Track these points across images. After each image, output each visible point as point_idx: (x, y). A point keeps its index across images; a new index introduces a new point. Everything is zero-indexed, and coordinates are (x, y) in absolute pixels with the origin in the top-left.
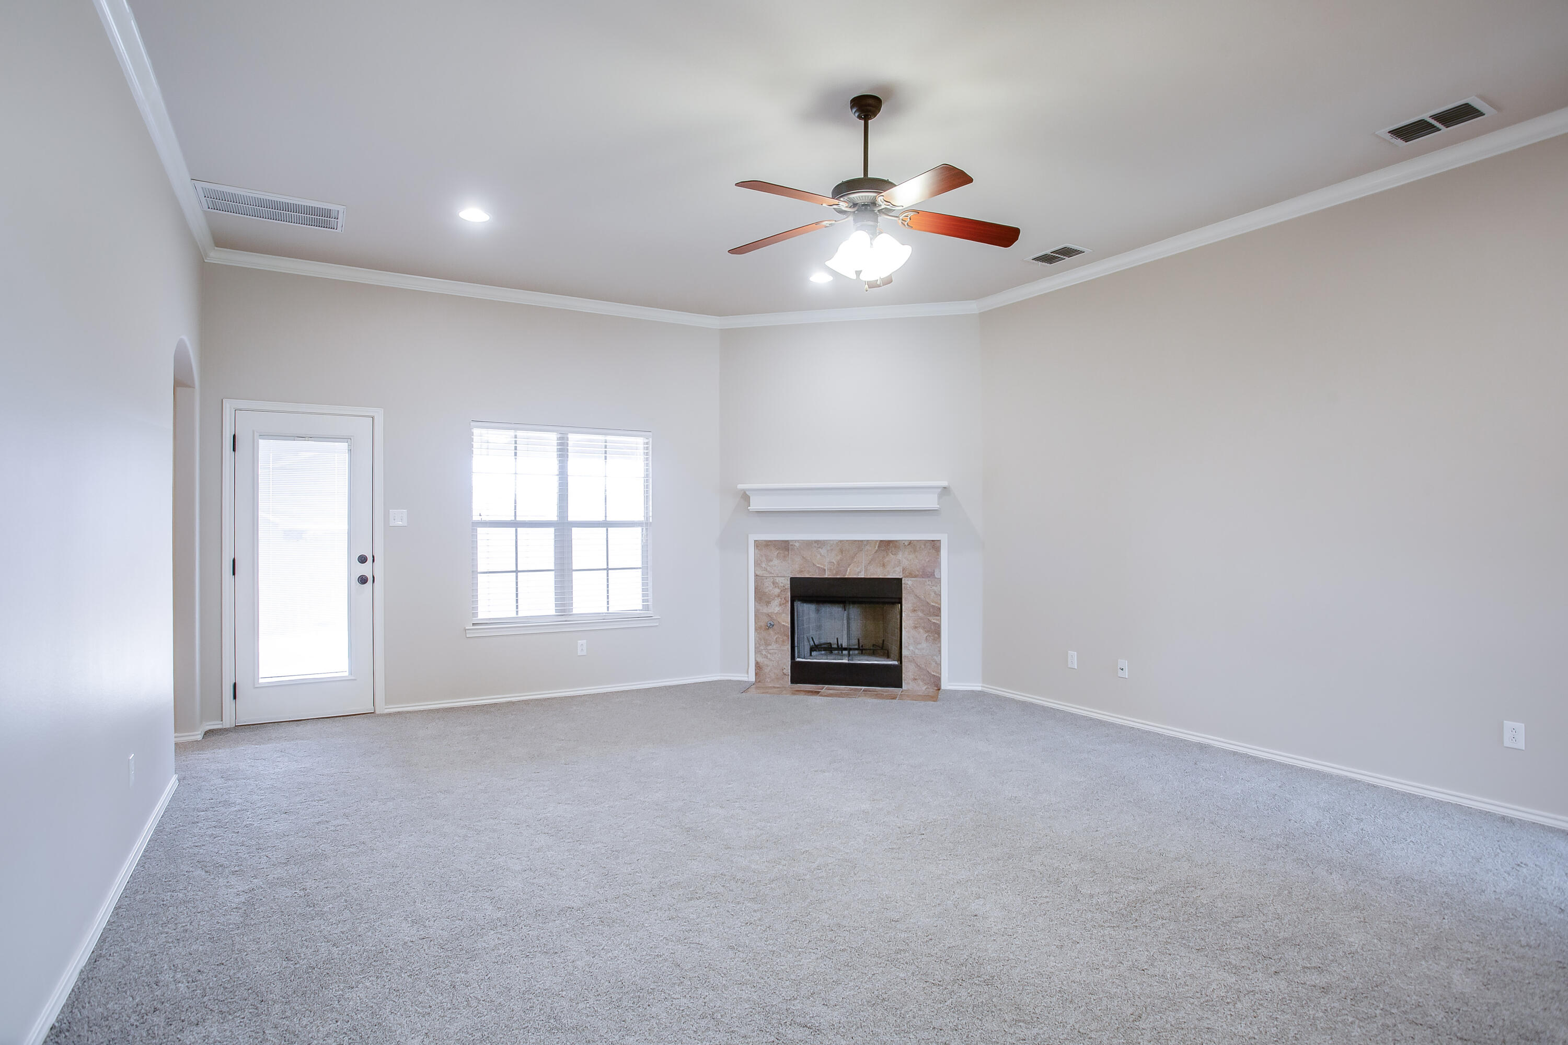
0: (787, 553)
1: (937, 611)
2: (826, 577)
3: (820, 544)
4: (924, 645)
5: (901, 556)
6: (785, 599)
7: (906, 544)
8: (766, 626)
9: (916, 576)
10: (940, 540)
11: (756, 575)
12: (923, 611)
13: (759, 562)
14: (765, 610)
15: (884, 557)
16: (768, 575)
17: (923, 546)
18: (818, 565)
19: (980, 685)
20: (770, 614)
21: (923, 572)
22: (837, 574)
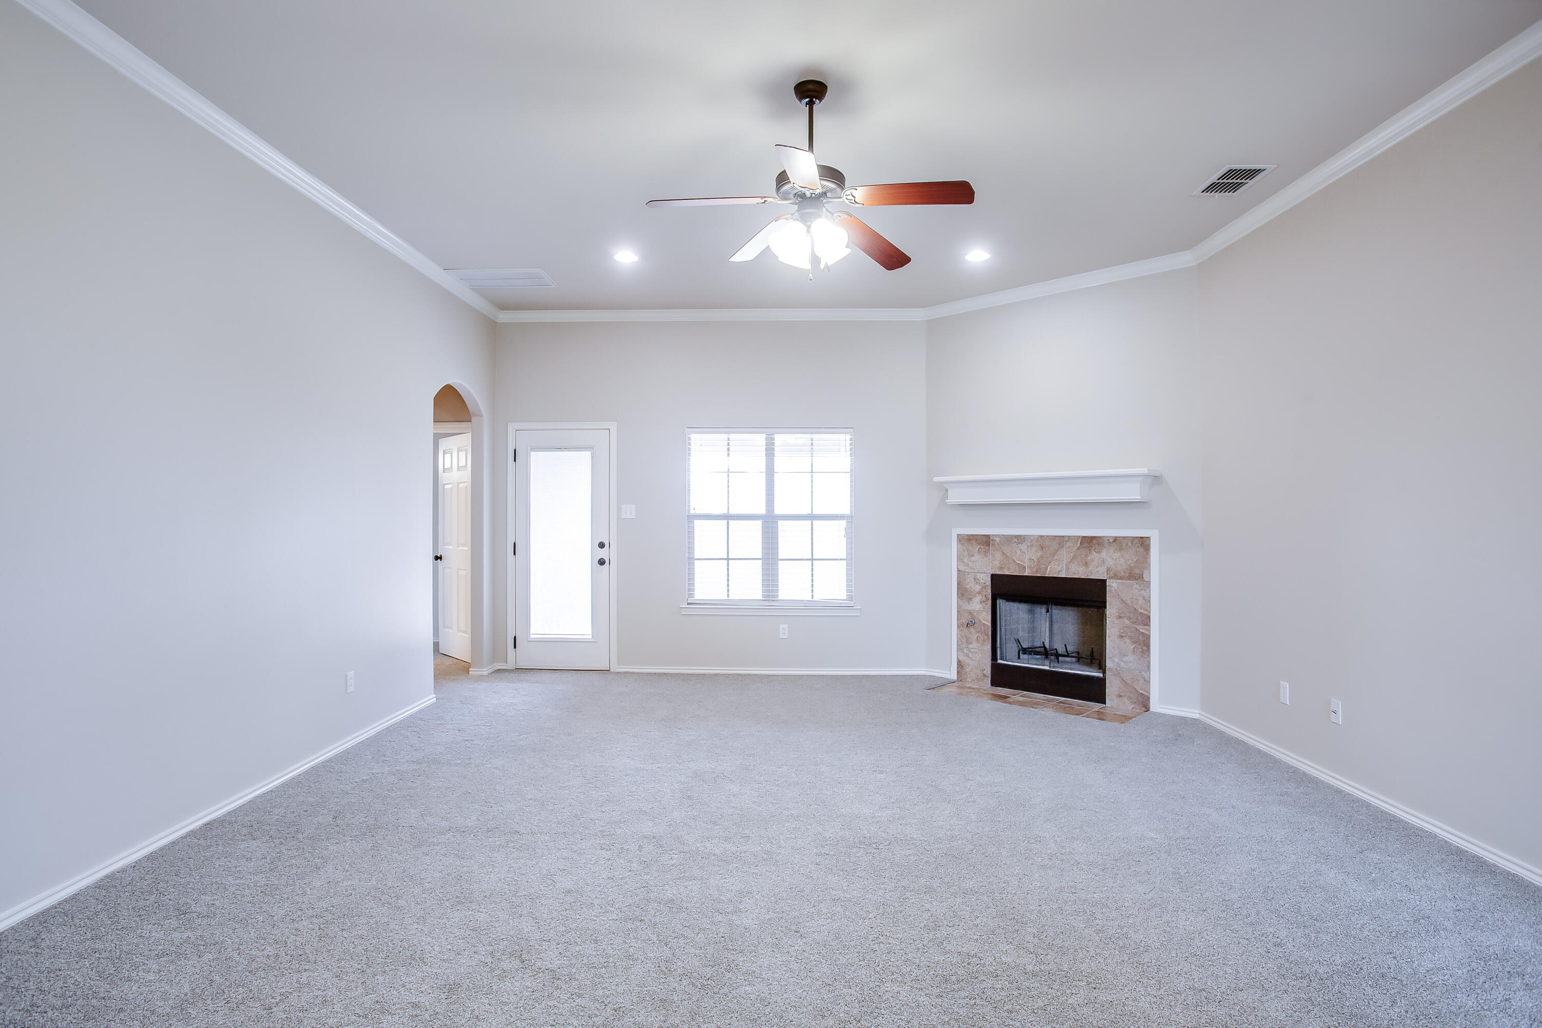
0: (987, 548)
1: (1146, 620)
2: (1026, 575)
3: (1020, 539)
4: (1131, 658)
5: (1105, 554)
6: (986, 597)
7: (1111, 540)
8: (968, 624)
9: (1121, 578)
10: (1150, 537)
11: (959, 571)
12: (1129, 618)
13: (962, 557)
14: (967, 607)
15: (1086, 555)
16: (970, 571)
17: (1130, 544)
18: (1018, 562)
19: (1198, 712)
20: (971, 612)
21: (1130, 573)
22: (1037, 572)
